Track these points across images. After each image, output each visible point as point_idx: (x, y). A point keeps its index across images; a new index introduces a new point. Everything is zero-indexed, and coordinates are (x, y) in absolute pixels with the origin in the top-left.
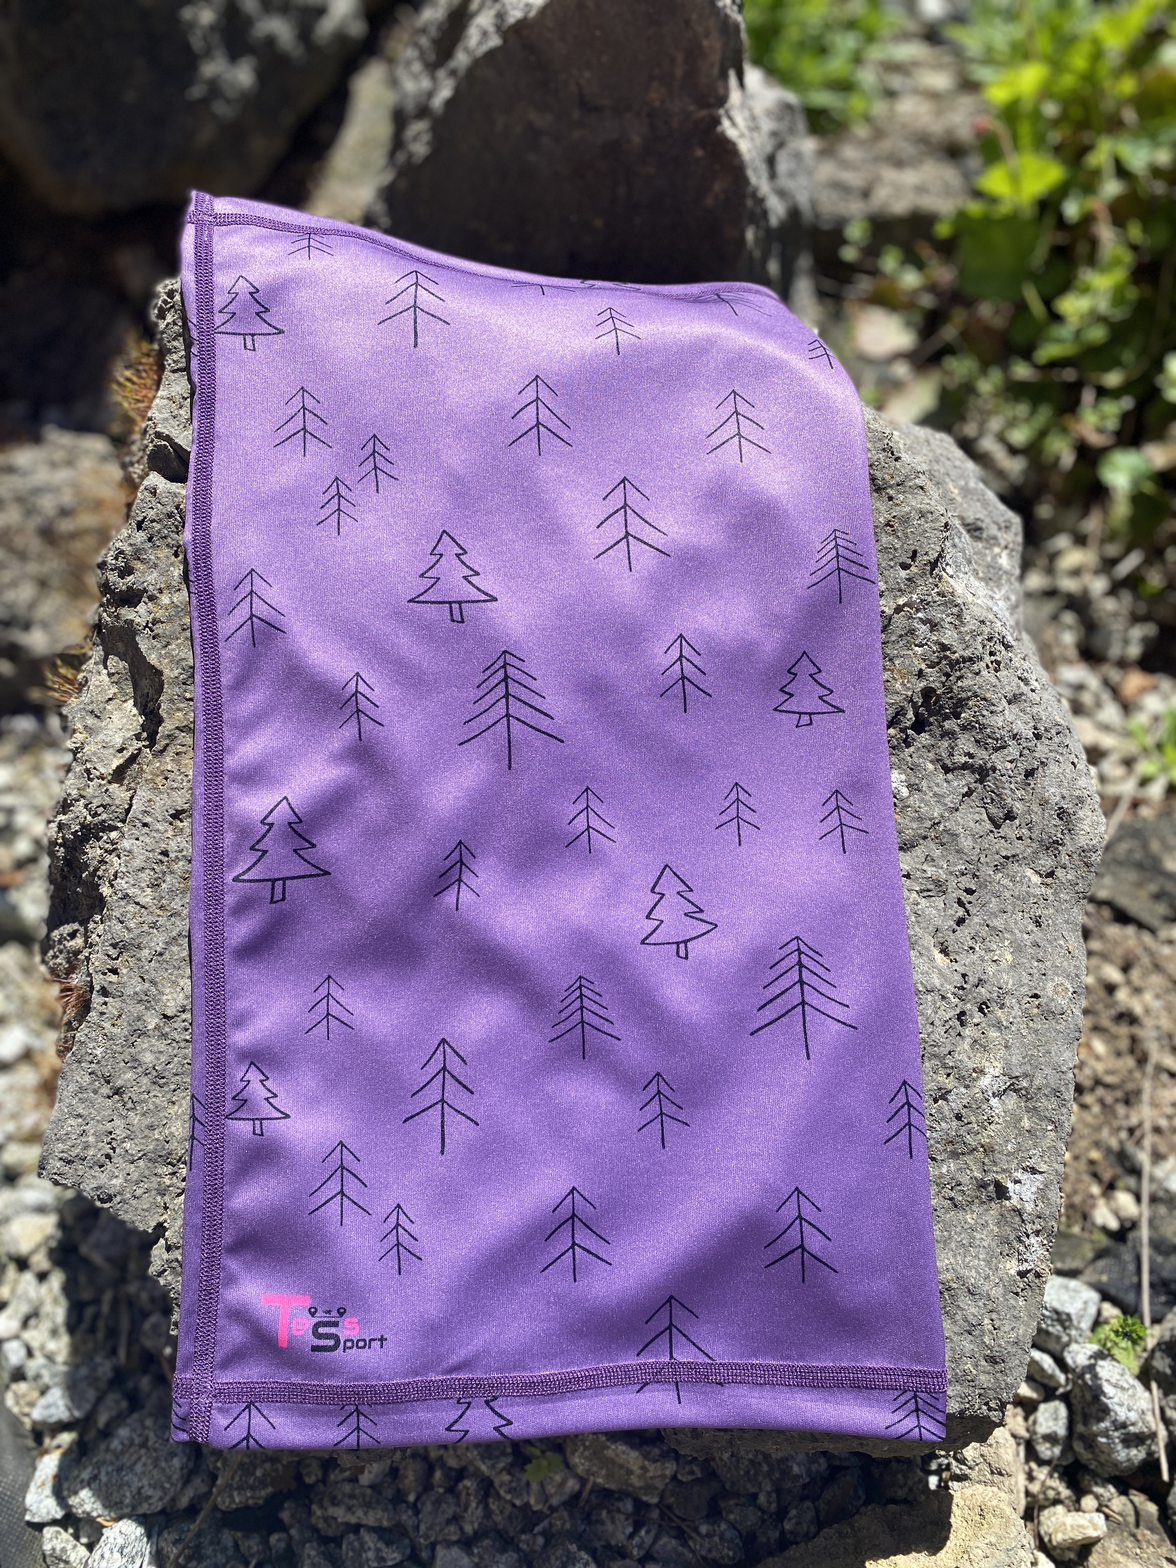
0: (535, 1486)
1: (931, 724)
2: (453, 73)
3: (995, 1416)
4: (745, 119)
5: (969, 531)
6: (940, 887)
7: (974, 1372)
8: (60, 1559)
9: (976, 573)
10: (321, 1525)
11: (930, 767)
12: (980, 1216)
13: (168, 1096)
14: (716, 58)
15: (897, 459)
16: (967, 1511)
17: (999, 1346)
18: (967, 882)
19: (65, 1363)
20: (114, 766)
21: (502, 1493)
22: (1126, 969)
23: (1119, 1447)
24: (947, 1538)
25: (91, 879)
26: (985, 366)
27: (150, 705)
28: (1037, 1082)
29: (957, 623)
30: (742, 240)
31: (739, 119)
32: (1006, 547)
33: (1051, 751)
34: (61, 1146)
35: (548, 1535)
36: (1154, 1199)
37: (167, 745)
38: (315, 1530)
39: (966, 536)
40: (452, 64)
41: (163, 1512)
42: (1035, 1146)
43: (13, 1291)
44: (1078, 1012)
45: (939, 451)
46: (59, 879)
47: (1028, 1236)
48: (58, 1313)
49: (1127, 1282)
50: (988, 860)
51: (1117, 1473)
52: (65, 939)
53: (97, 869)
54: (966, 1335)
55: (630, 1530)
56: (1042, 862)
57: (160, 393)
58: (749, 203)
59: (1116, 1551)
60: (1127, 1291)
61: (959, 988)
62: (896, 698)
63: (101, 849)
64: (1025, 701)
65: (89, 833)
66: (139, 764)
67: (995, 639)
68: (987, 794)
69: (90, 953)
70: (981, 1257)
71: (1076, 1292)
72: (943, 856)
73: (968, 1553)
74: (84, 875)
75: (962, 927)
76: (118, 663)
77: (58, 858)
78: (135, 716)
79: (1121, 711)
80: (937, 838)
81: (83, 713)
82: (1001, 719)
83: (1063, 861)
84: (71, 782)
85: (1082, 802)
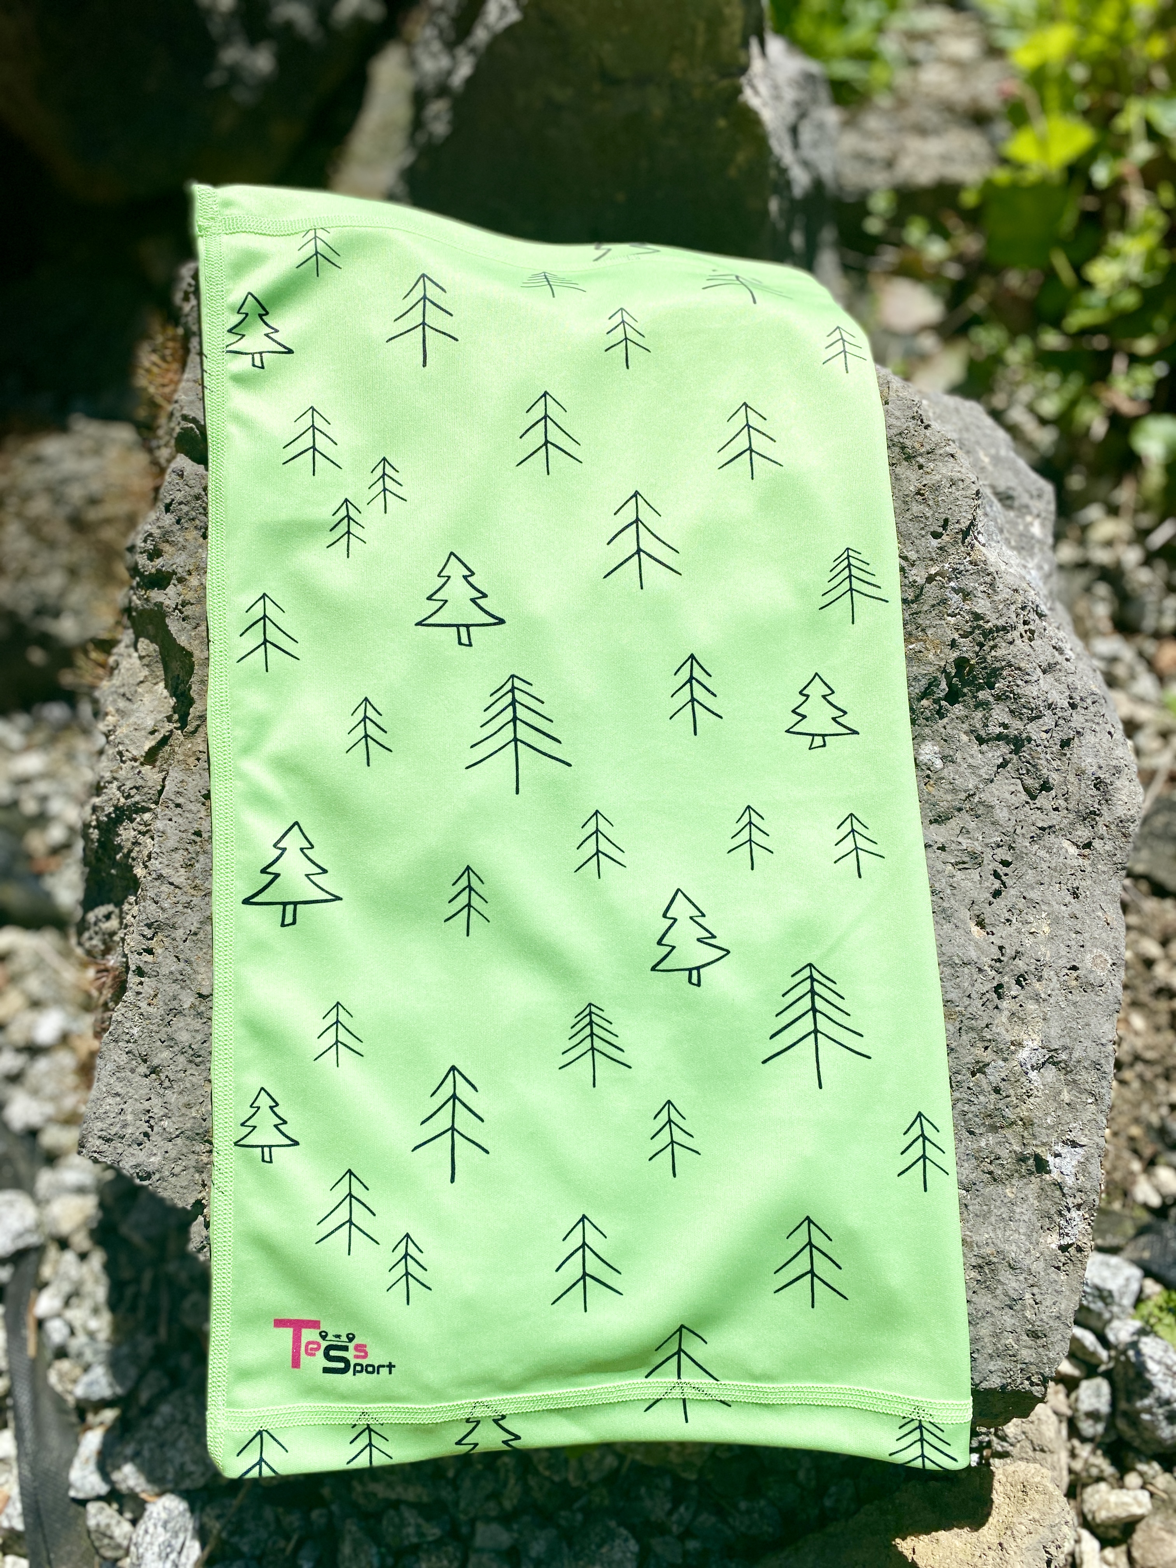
0: (573, 1467)
1: (965, 695)
2: (472, 51)
3: (1037, 1391)
4: (767, 88)
5: (1000, 500)
6: (976, 858)
7: (1016, 1347)
8: (104, 1535)
9: (1007, 541)
10: (361, 1501)
11: (964, 738)
12: (1020, 1189)
13: (204, 1074)
14: (737, 26)
15: (927, 427)
16: (1009, 1487)
17: (1041, 1320)
18: (1002, 854)
19: (108, 1341)
20: (146, 748)
21: (541, 1468)
22: (1164, 943)
23: (1164, 1424)
24: (989, 1514)
26: (1013, 335)
27: (181, 686)
28: (1076, 1055)
29: (990, 591)
30: (766, 212)
31: (762, 88)
32: (1038, 516)
33: (1087, 721)
34: (100, 1125)
35: (588, 1512)
37: (199, 726)
38: (355, 1506)
39: (997, 506)
40: (471, 41)
41: (205, 1488)
42: (1075, 1120)
43: (56, 1273)
44: (1118, 985)
45: (968, 420)
46: (94, 862)
47: (1069, 1210)
48: (100, 1292)
49: (1169, 1259)
50: (1023, 831)
51: (1161, 1450)
52: (101, 921)
53: (130, 851)
54: (1007, 1309)
55: (668, 1506)
56: (1079, 833)
57: (186, 376)
58: (773, 173)
59: (1161, 1529)
60: (1169, 1268)
61: (996, 961)
62: (928, 668)
63: (135, 830)
64: (1060, 670)
65: (122, 815)
66: (171, 746)
67: (1029, 608)
68: (1022, 765)
69: (125, 934)
70: (1021, 1231)
71: (1117, 1268)
72: (978, 828)
73: (1011, 1528)
74: (118, 857)
75: (998, 900)
76: (148, 646)
77: (92, 840)
78: (166, 698)
79: (1157, 683)
80: (972, 809)
81: (115, 696)
82: (1036, 689)
83: (1101, 832)
84: (104, 764)
85: (1119, 772)
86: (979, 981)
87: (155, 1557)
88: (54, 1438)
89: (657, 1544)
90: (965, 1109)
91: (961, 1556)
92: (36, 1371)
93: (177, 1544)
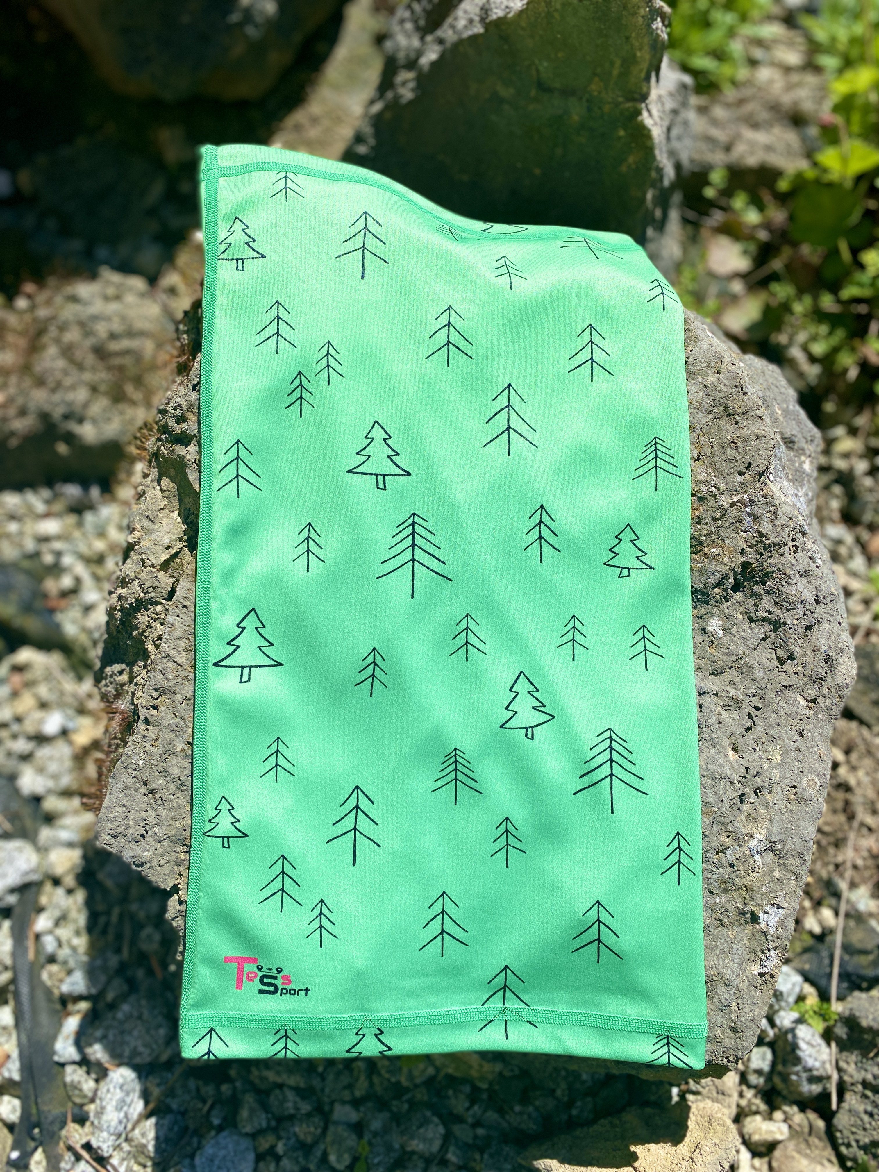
0: (405, 1070)
1: (745, 587)
2: (441, 41)
4: (658, 111)
5: (785, 443)
6: (737, 703)
7: (722, 1036)
8: (76, 1088)
9: (787, 475)
10: (257, 1081)
11: (740, 617)
12: (738, 933)
14: (645, 66)
15: (745, 394)
16: (699, 1118)
17: (741, 1021)
18: (756, 701)
19: (86, 954)
20: (163, 559)
21: (383, 1072)
22: (847, 752)
23: (805, 1083)
24: (684, 1136)
26: (801, 292)
27: (191, 517)
28: (788, 847)
29: (773, 518)
30: (643, 200)
31: (654, 112)
32: (810, 456)
34: (110, 825)
35: (412, 1103)
36: (847, 915)
38: (251, 1083)
39: (783, 446)
40: (439, 33)
41: (149, 1064)
42: (781, 890)
43: (50, 902)
44: (821, 800)
45: (771, 381)
46: (115, 633)
47: (769, 950)
48: (81, 919)
49: (822, 971)
50: (772, 687)
51: (800, 1099)
52: (115, 675)
53: (144, 631)
54: (719, 1011)
55: (467, 1104)
56: (809, 691)
58: (654, 174)
59: (793, 1150)
60: (821, 977)
61: (742, 777)
62: (723, 567)
63: (149, 617)
64: (812, 575)
65: (141, 605)
66: (180, 559)
67: (797, 530)
68: (777, 641)
69: (135, 690)
70: (735, 961)
71: (789, 975)
72: (741, 682)
73: (700, 1148)
74: (134, 633)
75: (749, 733)
76: (169, 483)
77: (116, 619)
78: (179, 523)
79: (866, 562)
80: (739, 668)
81: (141, 517)
82: (795, 589)
83: (824, 692)
84: (130, 566)
85: (842, 652)
86: (730, 790)
87: (113, 1109)
88: (44, 1018)
90: (709, 876)
91: (664, 1162)
92: (34, 970)
93: (128, 1100)
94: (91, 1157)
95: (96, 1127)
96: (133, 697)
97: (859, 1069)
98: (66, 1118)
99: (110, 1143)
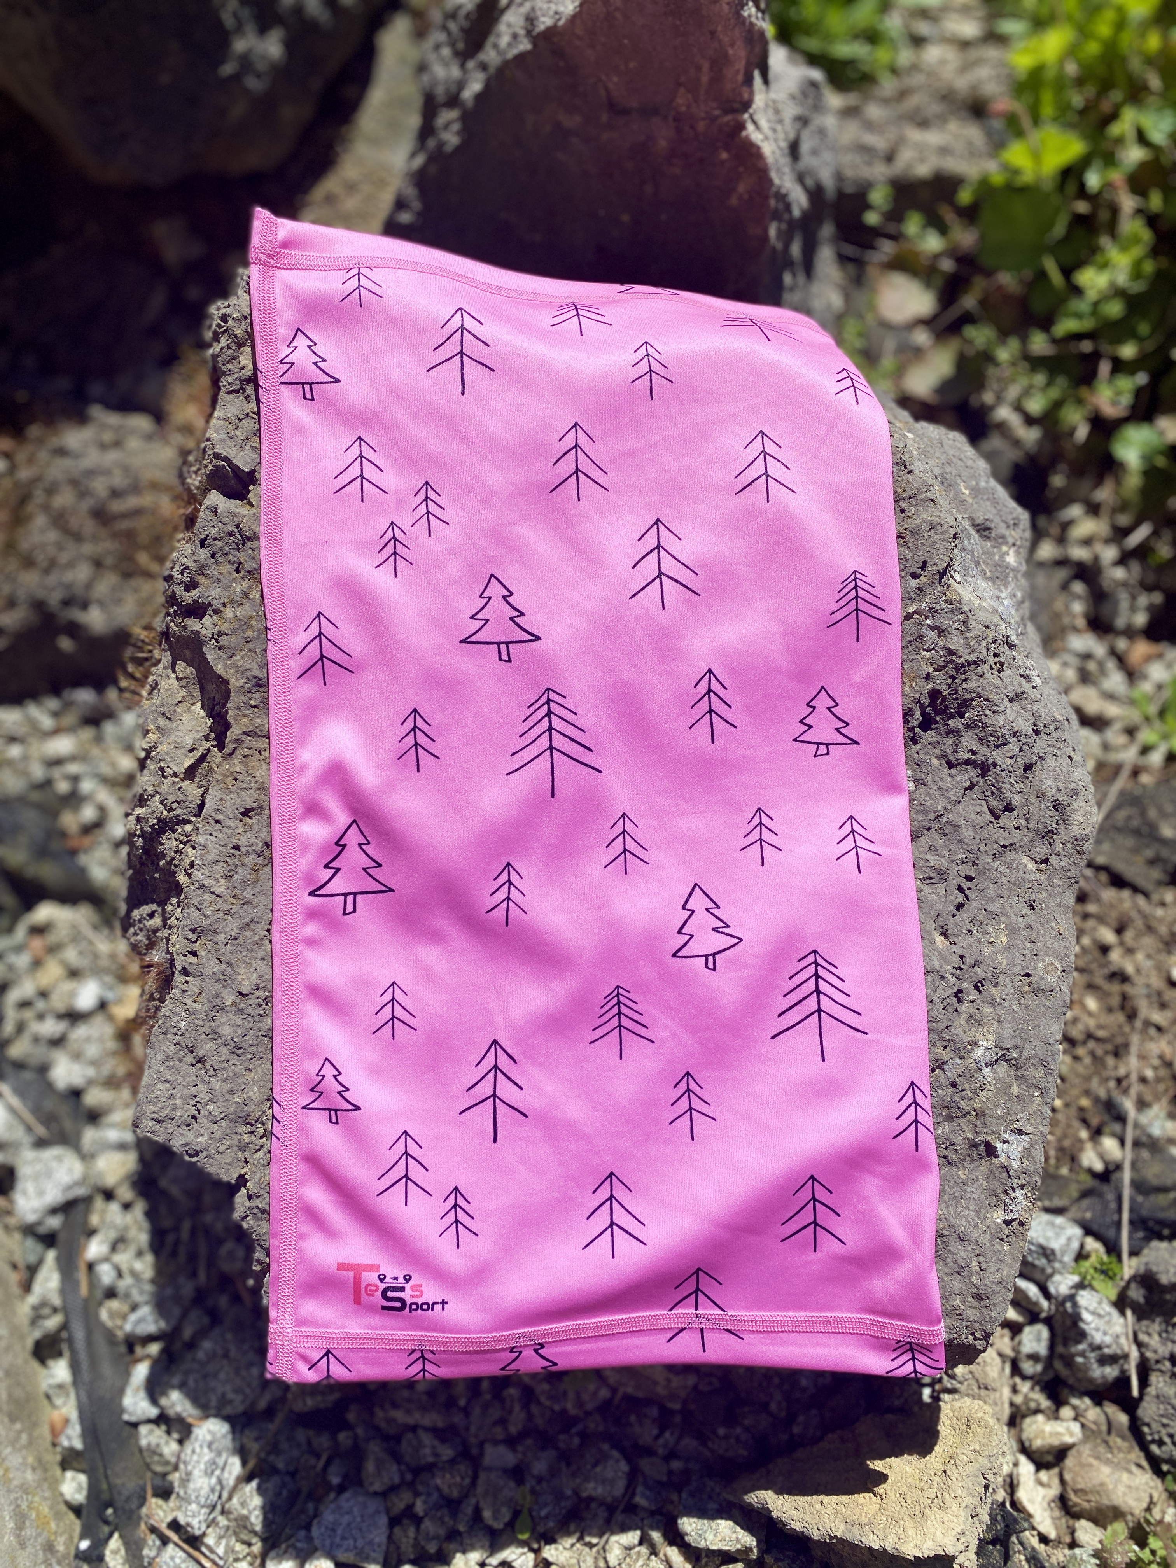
0: (571, 1395)
1: (937, 723)
2: (484, 67)
3: (980, 1344)
4: (769, 121)
5: (978, 531)
6: (942, 874)
7: (962, 1307)
8: (154, 1453)
9: (983, 574)
10: (383, 1425)
11: (936, 762)
12: (971, 1171)
13: (246, 1064)
14: (741, 65)
15: (910, 472)
16: (954, 1420)
17: (985, 1285)
18: (967, 869)
19: (152, 1281)
20: (186, 765)
21: (543, 1399)
22: (1120, 931)
23: (1095, 1366)
24: (935, 1444)
25: (168, 867)
26: (1004, 334)
27: (217, 708)
28: (1026, 1053)
29: (963, 629)
31: (763, 123)
32: (1014, 545)
33: (1049, 746)
34: (152, 1108)
35: (584, 1436)
36: (1137, 1144)
37: (235, 748)
38: (377, 1429)
39: (975, 538)
40: (482, 56)
41: (245, 1413)
42: (1023, 1111)
43: (103, 1221)
44: (1065, 989)
45: (951, 452)
46: (138, 866)
47: (1014, 1190)
48: (143, 1237)
49: (1108, 1220)
50: (987, 849)
51: (1092, 1388)
52: (145, 919)
53: (173, 859)
54: (956, 1275)
55: (655, 1432)
56: (1038, 850)
57: (216, 414)
59: (1089, 1456)
60: (1108, 1227)
61: (957, 969)
63: (176, 840)
64: (1026, 699)
65: (165, 826)
66: (208, 762)
67: (999, 641)
68: (988, 788)
69: (170, 934)
70: (971, 1207)
71: (1062, 1228)
72: (946, 846)
73: (954, 1458)
74: (161, 863)
75: (961, 912)
76: (185, 669)
77: (137, 847)
78: (203, 718)
79: (1127, 679)
80: (940, 829)
81: (156, 715)
82: (1003, 718)
83: (1057, 849)
84: (147, 778)
85: (1076, 794)
86: (941, 987)
87: (202, 1474)
88: (107, 1369)
89: (645, 1464)
91: (910, 1480)
92: (89, 1310)
93: (221, 1461)
94: (180, 1538)
95: (183, 1499)
96: (167, 944)
97: (1164, 1341)
98: (145, 1492)
99: (202, 1517)
